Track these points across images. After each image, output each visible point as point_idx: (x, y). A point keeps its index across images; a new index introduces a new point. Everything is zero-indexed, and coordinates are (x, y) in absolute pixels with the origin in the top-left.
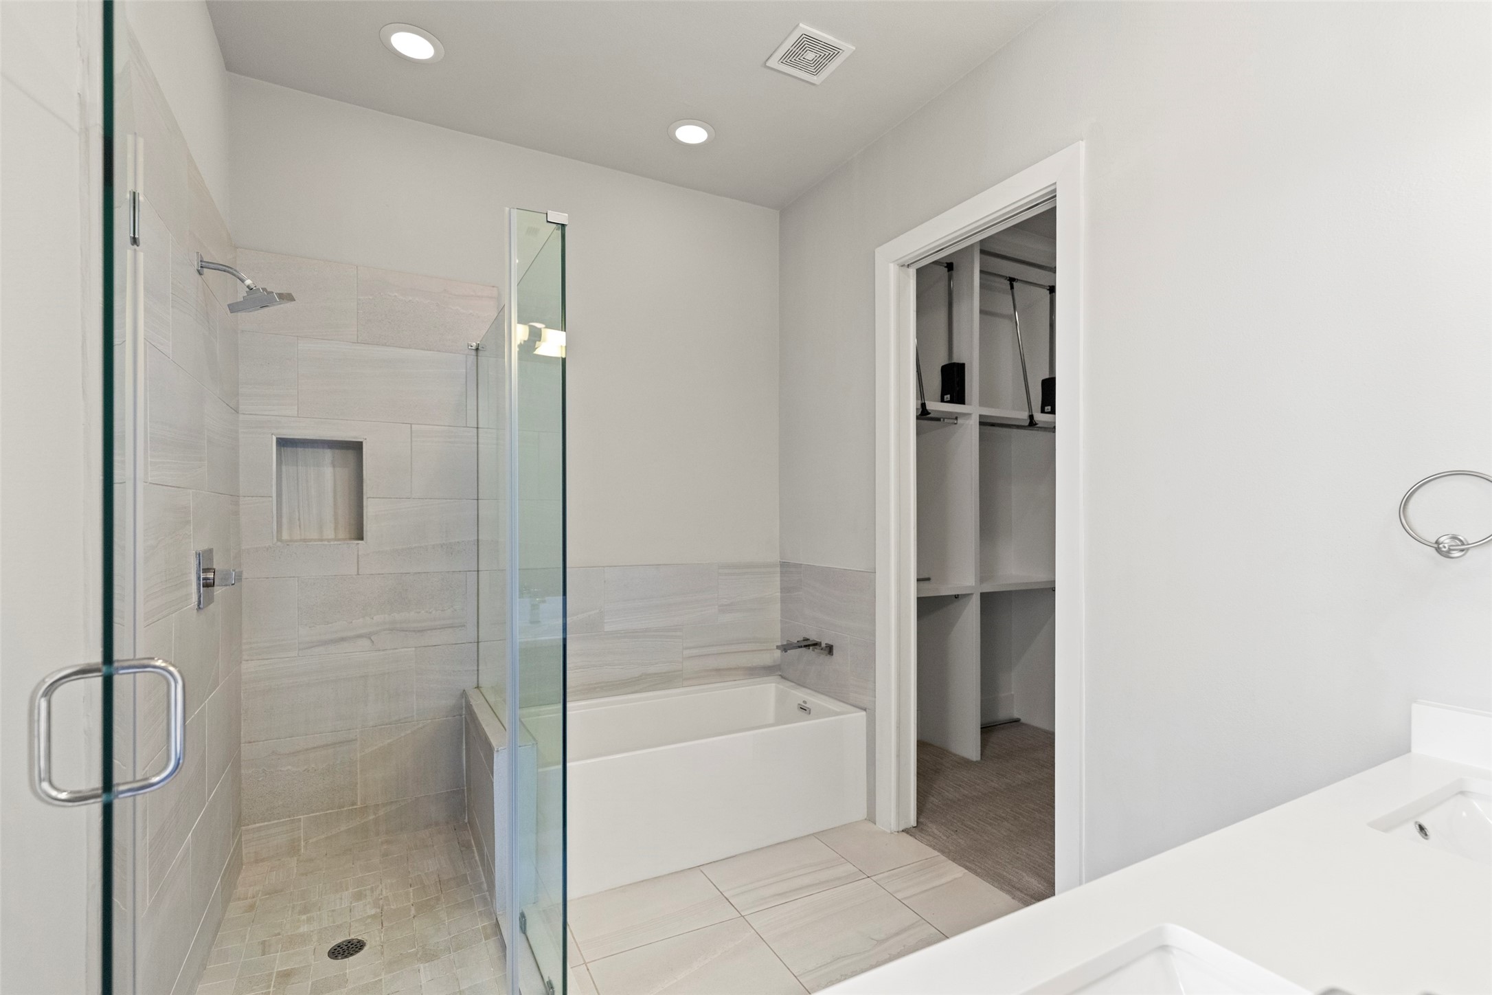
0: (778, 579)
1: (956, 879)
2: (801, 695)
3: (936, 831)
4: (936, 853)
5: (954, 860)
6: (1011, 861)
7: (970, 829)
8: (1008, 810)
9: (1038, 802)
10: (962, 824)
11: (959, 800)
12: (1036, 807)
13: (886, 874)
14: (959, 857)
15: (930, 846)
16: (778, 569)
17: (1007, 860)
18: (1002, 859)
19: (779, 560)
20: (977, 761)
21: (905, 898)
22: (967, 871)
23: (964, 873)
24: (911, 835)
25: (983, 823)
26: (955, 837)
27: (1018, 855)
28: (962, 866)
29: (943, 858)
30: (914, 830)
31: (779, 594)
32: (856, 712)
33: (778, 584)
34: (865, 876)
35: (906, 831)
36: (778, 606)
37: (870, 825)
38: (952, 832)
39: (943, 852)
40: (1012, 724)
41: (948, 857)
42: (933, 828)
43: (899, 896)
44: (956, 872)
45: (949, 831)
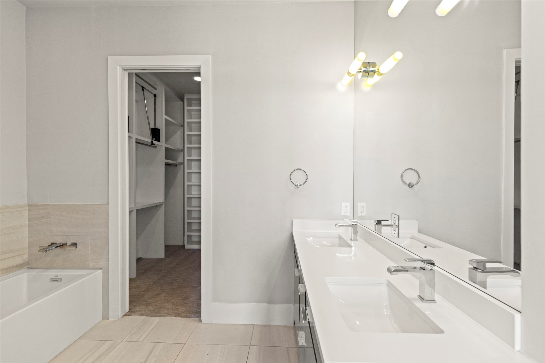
0: (27, 214)
1: (158, 322)
2: (52, 273)
3: (139, 309)
4: (144, 317)
5: (153, 316)
6: (173, 306)
7: (150, 302)
8: (159, 290)
9: (167, 283)
10: (146, 302)
11: (139, 294)
12: (168, 285)
13: (128, 336)
14: (154, 314)
15: (140, 316)
16: (27, 208)
17: (171, 306)
18: (169, 307)
19: (27, 203)
20: (135, 278)
21: (143, 340)
22: (160, 317)
23: (160, 318)
24: (129, 316)
25: (154, 298)
26: (147, 308)
27: (173, 303)
28: (157, 316)
29: (147, 317)
30: (128, 313)
31: (27, 222)
32: (96, 272)
33: (27, 216)
34: (120, 342)
35: (125, 315)
36: (27, 229)
37: (106, 321)
38: (145, 307)
39: (147, 315)
40: (139, 260)
41: (150, 316)
42: (137, 308)
43: (141, 340)
44: (157, 319)
45: (144, 307)
